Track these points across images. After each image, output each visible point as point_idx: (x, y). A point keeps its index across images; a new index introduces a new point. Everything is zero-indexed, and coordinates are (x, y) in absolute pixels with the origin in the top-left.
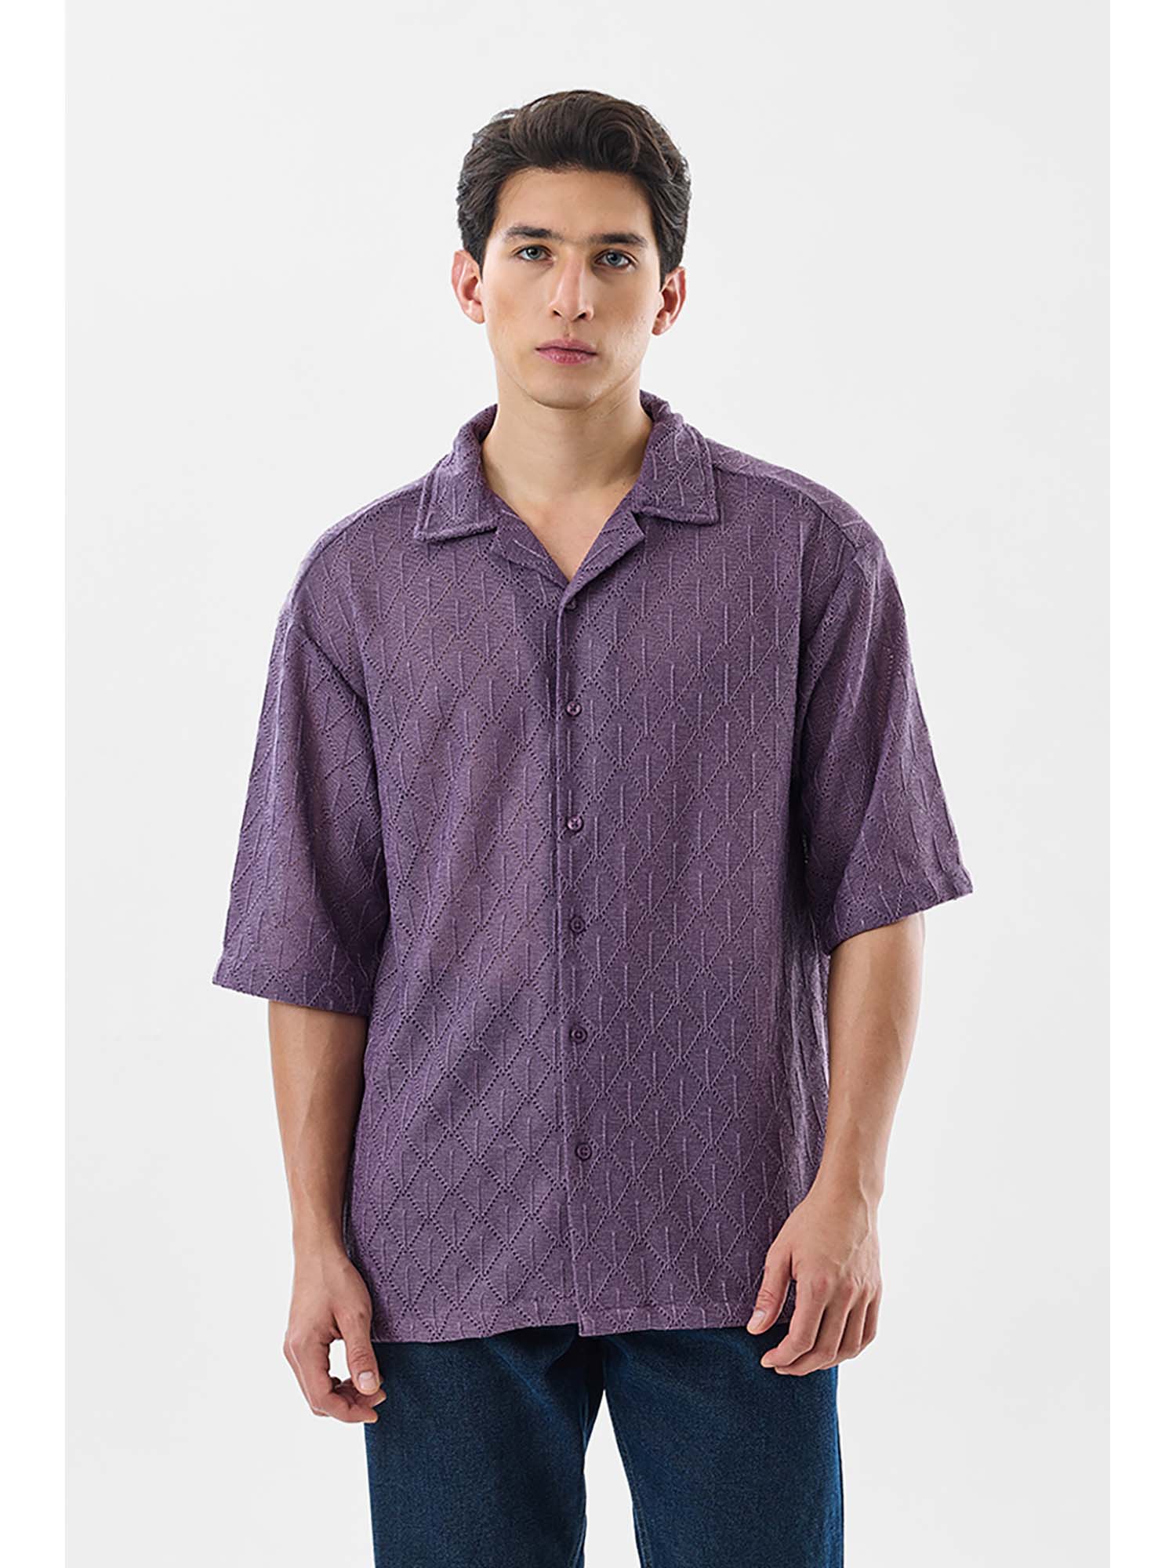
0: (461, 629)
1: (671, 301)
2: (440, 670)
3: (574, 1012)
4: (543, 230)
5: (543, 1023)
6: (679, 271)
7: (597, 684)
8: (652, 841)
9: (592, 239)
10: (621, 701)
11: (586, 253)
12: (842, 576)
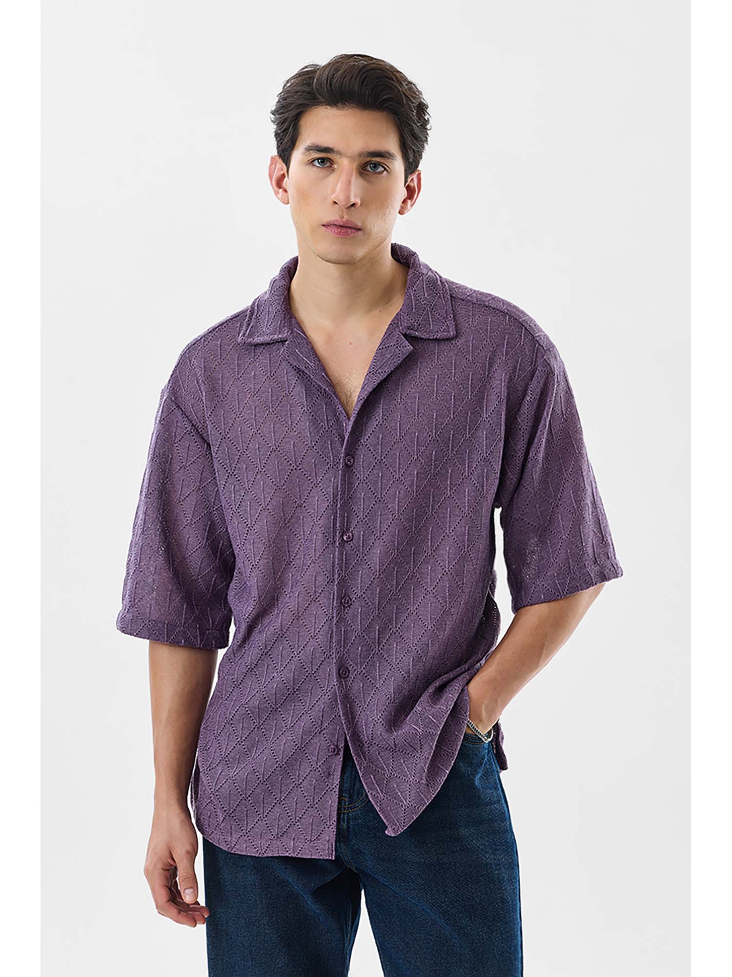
0: (272, 407)
1: (411, 193)
2: (260, 434)
3: (342, 657)
4: (329, 148)
5: (321, 664)
6: (417, 173)
7: (366, 445)
8: (398, 547)
9: (360, 155)
10: (381, 456)
11: (356, 164)
12: (536, 369)
